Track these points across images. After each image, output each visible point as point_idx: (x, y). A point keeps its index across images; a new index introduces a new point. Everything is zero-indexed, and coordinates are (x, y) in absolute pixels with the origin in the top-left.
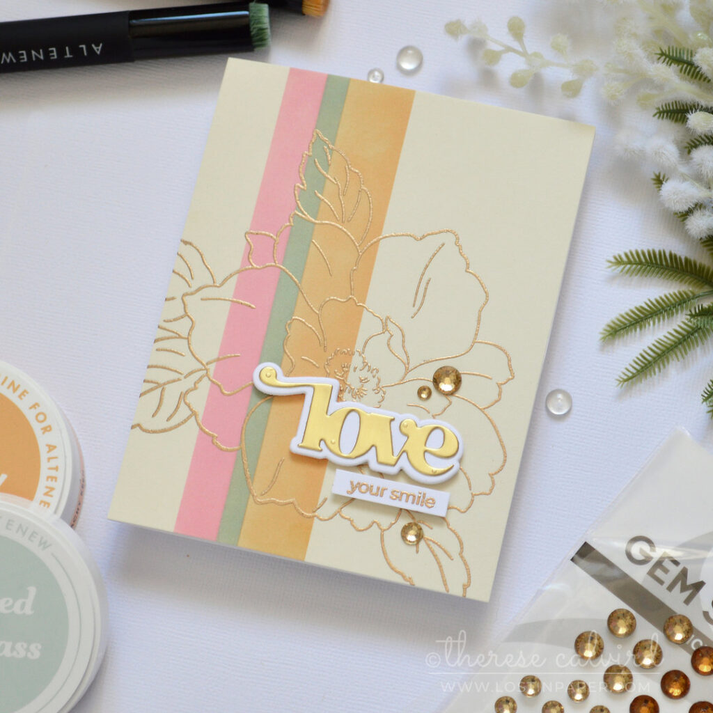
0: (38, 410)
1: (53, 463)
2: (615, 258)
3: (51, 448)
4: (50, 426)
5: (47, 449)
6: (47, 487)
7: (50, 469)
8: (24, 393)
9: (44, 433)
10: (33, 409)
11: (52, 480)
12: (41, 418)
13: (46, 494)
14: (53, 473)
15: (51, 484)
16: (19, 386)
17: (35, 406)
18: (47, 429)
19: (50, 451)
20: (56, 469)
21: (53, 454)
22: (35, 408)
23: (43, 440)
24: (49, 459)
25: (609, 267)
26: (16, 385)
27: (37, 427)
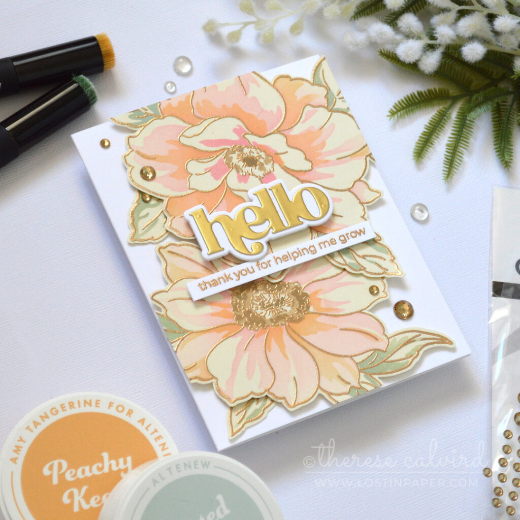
0: (115, 406)
1: (151, 429)
2: (390, 112)
3: (142, 421)
4: (130, 410)
5: (140, 424)
6: (160, 445)
7: (152, 434)
8: (97, 402)
9: (130, 417)
10: (111, 407)
11: (159, 439)
12: (120, 409)
13: (163, 449)
14: (156, 435)
15: (161, 442)
16: (90, 401)
17: (111, 405)
18: (130, 413)
19: (143, 424)
20: (156, 431)
21: (146, 424)
22: (112, 406)
23: (133, 421)
24: (147, 428)
25: (390, 119)
26: (88, 401)
27: (123, 416)
